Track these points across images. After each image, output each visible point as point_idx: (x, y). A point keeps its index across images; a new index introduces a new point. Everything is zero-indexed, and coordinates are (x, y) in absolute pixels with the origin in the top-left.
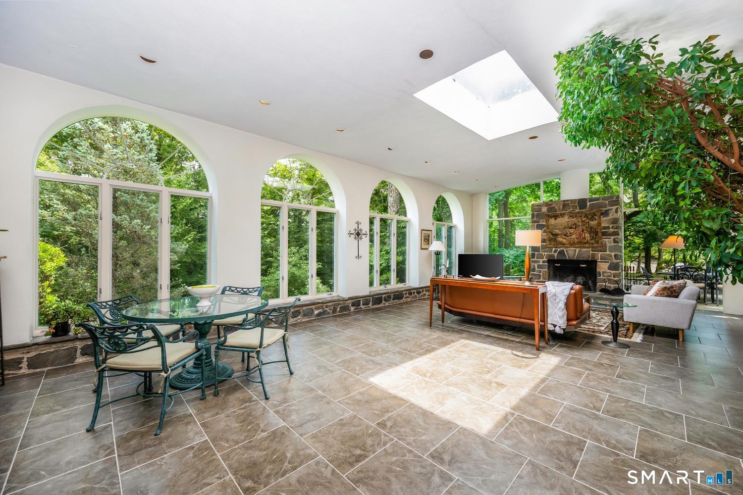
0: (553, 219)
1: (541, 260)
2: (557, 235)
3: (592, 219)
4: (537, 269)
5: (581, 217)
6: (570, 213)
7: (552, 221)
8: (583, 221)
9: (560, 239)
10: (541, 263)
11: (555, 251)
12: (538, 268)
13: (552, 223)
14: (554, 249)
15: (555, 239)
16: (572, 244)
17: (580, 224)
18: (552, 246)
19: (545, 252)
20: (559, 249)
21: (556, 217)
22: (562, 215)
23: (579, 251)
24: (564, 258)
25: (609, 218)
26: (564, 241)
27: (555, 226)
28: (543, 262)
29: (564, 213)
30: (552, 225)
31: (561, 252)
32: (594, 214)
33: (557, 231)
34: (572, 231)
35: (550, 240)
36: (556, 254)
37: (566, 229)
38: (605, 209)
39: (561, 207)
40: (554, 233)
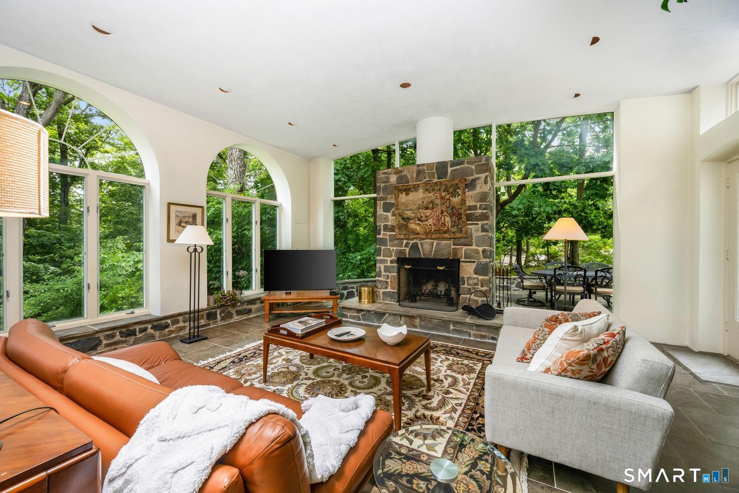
0: (404, 194)
1: (389, 259)
2: (409, 219)
3: (454, 194)
4: (383, 273)
5: (439, 190)
6: (426, 183)
7: (403, 197)
8: (442, 198)
9: (412, 226)
10: (389, 264)
11: (406, 246)
12: (385, 272)
13: (403, 200)
14: (405, 242)
15: (407, 226)
16: (428, 234)
17: (438, 201)
18: (402, 236)
19: (394, 245)
20: (412, 242)
21: (407, 191)
22: (416, 188)
23: (438, 244)
24: (417, 256)
25: (476, 192)
26: (418, 228)
27: (406, 205)
28: (392, 262)
29: (418, 185)
30: (404, 204)
31: (415, 247)
32: (457, 187)
33: (409, 213)
34: (428, 212)
35: (400, 227)
36: (407, 249)
37: (421, 210)
38: (470, 178)
39: (415, 175)
40: (405, 216)
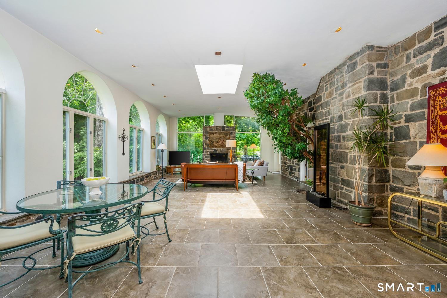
0: (212, 134)
1: (207, 154)
2: (214, 142)
3: (227, 136)
4: (205, 158)
5: (223, 134)
6: (219, 132)
7: (212, 135)
8: (223, 136)
9: (215, 144)
10: (207, 155)
11: (213, 150)
12: (206, 158)
13: (212, 136)
15: (213, 144)
16: (220, 146)
17: (222, 137)
18: (212, 147)
19: (209, 150)
20: (214, 149)
21: (213, 133)
22: (216, 133)
23: (222, 149)
24: (216, 153)
25: (232, 135)
26: (216, 145)
27: (213, 138)
28: (208, 155)
29: (217, 132)
30: (212, 137)
31: (215, 150)
32: (227, 134)
33: (214, 140)
34: (219, 140)
35: (211, 144)
36: (213, 151)
37: (217, 140)
38: (231, 132)
39: (215, 129)
40: (212, 141)
